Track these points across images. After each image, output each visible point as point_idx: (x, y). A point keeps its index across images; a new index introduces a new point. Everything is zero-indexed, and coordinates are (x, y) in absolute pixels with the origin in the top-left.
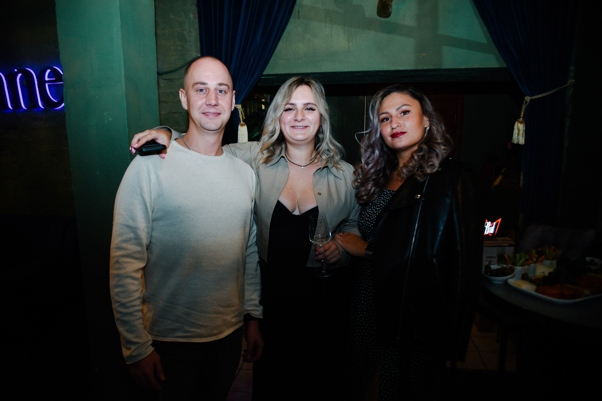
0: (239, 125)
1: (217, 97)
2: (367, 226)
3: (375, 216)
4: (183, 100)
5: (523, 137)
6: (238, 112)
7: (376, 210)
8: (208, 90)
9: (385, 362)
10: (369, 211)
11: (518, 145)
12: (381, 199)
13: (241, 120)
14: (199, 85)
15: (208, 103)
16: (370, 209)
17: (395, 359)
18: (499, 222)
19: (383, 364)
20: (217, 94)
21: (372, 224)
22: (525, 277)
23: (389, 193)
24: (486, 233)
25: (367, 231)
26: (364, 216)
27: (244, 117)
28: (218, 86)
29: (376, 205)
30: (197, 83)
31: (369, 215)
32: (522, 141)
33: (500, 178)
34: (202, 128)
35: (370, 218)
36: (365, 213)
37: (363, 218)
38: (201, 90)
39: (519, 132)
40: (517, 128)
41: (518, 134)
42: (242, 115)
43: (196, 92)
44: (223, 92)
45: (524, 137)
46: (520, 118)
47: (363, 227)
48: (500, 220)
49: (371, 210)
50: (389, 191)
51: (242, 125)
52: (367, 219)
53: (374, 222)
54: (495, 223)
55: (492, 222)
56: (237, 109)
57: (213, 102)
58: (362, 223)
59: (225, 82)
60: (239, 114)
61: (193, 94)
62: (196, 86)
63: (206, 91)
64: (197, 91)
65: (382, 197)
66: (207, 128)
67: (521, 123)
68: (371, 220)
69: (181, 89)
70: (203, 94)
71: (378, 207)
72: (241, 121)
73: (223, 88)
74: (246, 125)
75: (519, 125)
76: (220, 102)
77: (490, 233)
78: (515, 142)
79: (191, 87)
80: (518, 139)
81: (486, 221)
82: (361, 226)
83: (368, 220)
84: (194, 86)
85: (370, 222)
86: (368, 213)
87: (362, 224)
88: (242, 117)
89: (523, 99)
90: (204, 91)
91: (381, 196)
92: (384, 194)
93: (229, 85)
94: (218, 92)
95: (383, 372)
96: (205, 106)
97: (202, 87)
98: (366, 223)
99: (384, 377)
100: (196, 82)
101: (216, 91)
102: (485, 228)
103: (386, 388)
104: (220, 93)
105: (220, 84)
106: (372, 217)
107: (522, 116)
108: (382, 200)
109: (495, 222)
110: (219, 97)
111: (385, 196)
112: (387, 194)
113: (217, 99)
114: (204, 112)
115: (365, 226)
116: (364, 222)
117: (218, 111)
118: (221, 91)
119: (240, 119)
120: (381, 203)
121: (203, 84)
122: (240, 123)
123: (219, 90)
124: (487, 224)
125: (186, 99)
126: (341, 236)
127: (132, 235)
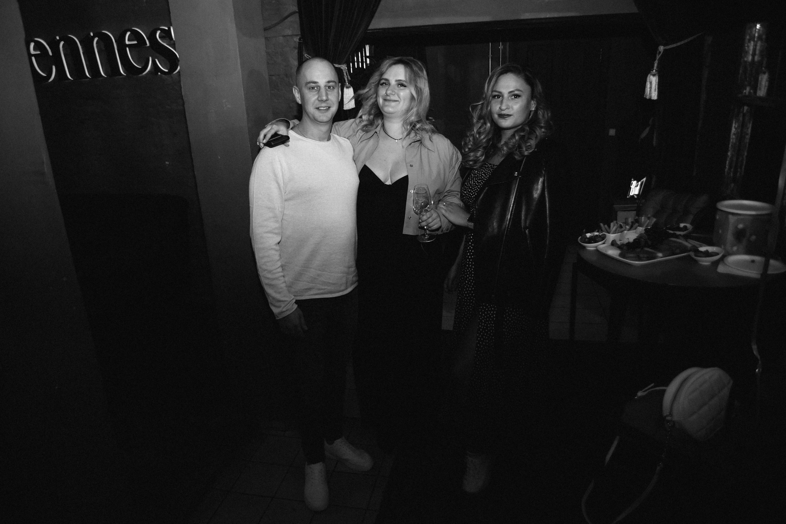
0: (344, 87)
1: (327, 93)
2: (469, 197)
3: (477, 188)
4: (297, 96)
5: (655, 91)
6: (343, 72)
7: (478, 182)
8: (319, 88)
9: (483, 317)
10: (471, 183)
11: (650, 100)
12: (482, 171)
13: (347, 81)
14: (311, 84)
15: (320, 99)
16: (472, 181)
17: (491, 314)
18: (643, 181)
19: (481, 319)
20: (327, 90)
21: (474, 196)
22: (613, 244)
23: (490, 167)
24: (631, 194)
25: (470, 201)
26: (467, 187)
27: (349, 77)
28: (327, 83)
29: (478, 177)
30: (310, 83)
31: (472, 186)
32: (654, 96)
33: (647, 130)
34: (315, 120)
35: (473, 190)
36: (468, 184)
37: (466, 189)
38: (313, 88)
39: (651, 86)
40: (649, 81)
41: (651, 88)
42: (347, 76)
43: (308, 90)
44: (332, 88)
45: (657, 91)
46: (653, 70)
47: (466, 197)
48: (644, 179)
49: (474, 182)
50: (490, 164)
51: (348, 88)
52: (469, 190)
53: (476, 194)
54: (640, 183)
55: (638, 182)
56: (342, 69)
57: (324, 98)
58: (465, 193)
59: (333, 79)
60: (344, 75)
61: (306, 91)
62: (309, 85)
63: (317, 88)
64: (310, 89)
65: (484, 169)
66: (320, 121)
67: (654, 75)
68: (473, 192)
69: (295, 87)
70: (315, 91)
71: (480, 180)
72: (346, 83)
73: (331, 84)
74: (353, 87)
75: (652, 77)
76: (330, 97)
77: (635, 194)
78: (648, 97)
79: (304, 85)
80: (650, 93)
81: (632, 180)
82: (464, 196)
83: (470, 192)
84: (307, 85)
85: (472, 193)
86: (471, 185)
87: (465, 195)
88: (348, 78)
89: (657, 49)
90: (316, 88)
91: (482, 169)
92: (486, 167)
93: (336, 81)
94: (327, 88)
95: (480, 326)
96: (317, 102)
97: (313, 85)
98: (469, 194)
99: (481, 330)
100: (308, 81)
101: (325, 87)
102: (631, 188)
103: (482, 339)
104: (329, 89)
105: (329, 82)
106: (475, 189)
107: (655, 68)
108: (484, 173)
109: (640, 181)
110: (328, 92)
111: (486, 169)
112: (488, 167)
113: (327, 95)
114: (317, 107)
115: (468, 196)
116: (467, 193)
117: (329, 105)
118: (329, 87)
119: (345, 81)
120: (483, 176)
121: (315, 83)
122: (346, 85)
123: (328, 87)
124: (632, 183)
125: (299, 95)
126: (444, 205)
127: (271, 215)
